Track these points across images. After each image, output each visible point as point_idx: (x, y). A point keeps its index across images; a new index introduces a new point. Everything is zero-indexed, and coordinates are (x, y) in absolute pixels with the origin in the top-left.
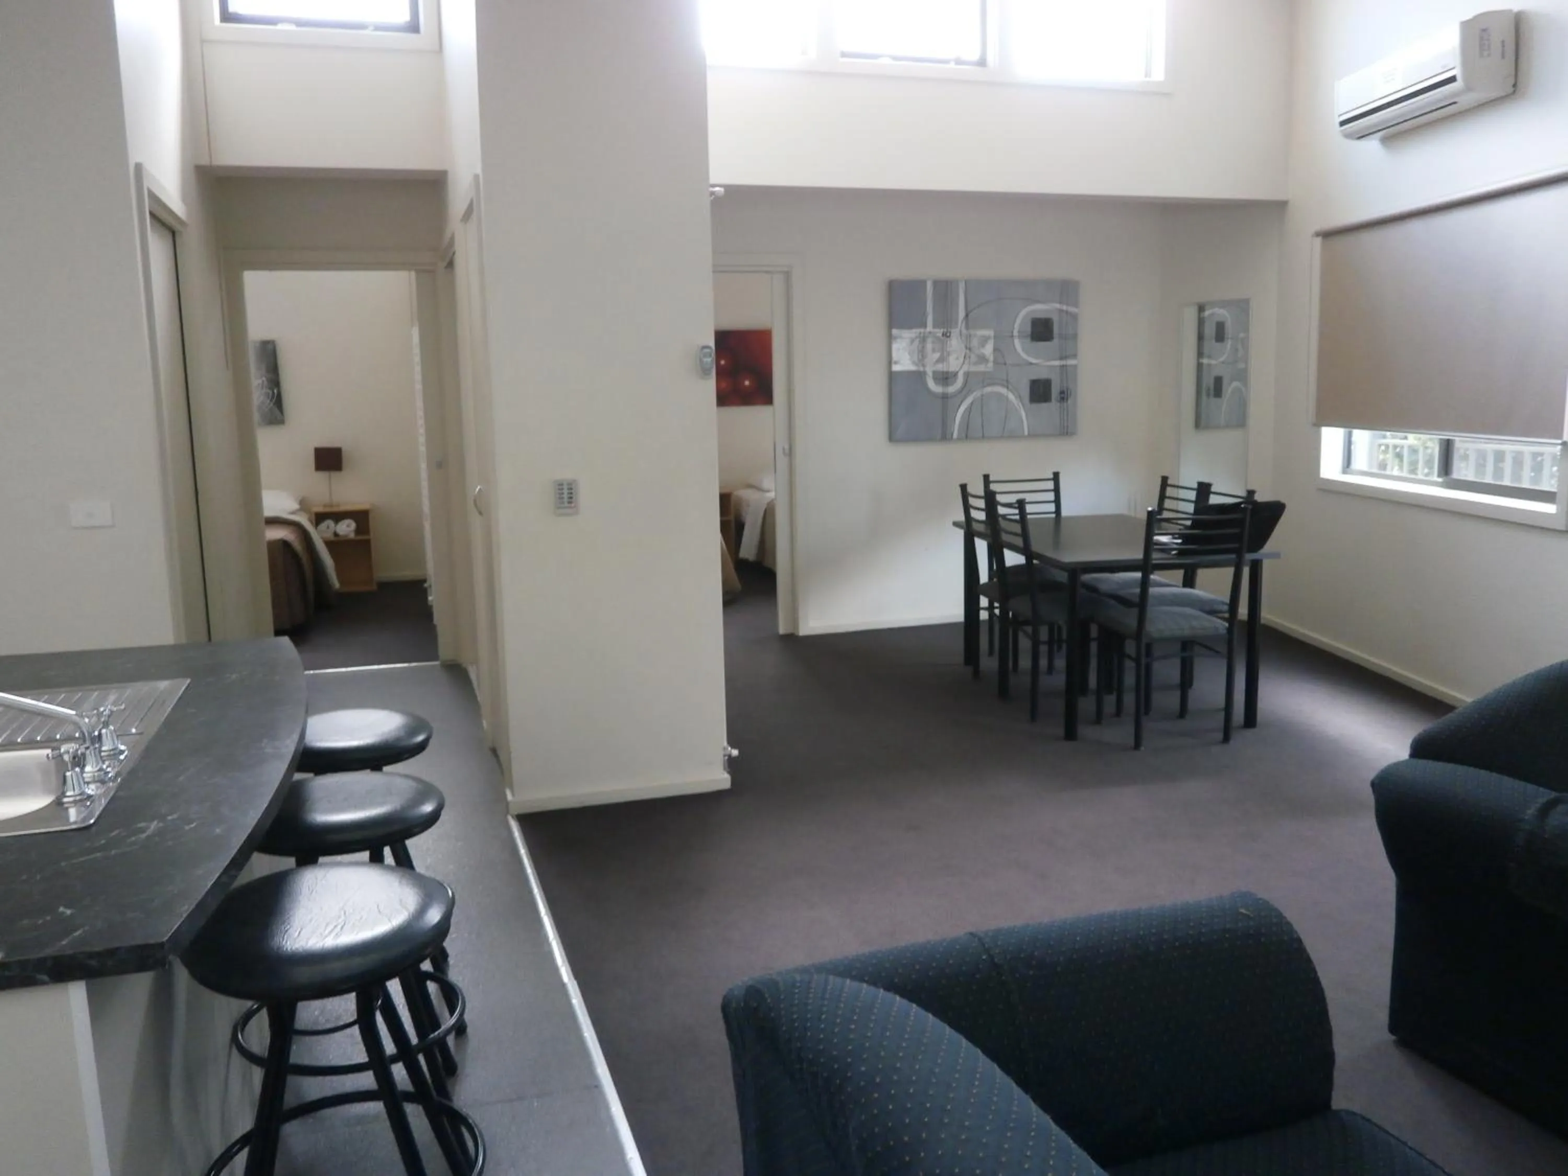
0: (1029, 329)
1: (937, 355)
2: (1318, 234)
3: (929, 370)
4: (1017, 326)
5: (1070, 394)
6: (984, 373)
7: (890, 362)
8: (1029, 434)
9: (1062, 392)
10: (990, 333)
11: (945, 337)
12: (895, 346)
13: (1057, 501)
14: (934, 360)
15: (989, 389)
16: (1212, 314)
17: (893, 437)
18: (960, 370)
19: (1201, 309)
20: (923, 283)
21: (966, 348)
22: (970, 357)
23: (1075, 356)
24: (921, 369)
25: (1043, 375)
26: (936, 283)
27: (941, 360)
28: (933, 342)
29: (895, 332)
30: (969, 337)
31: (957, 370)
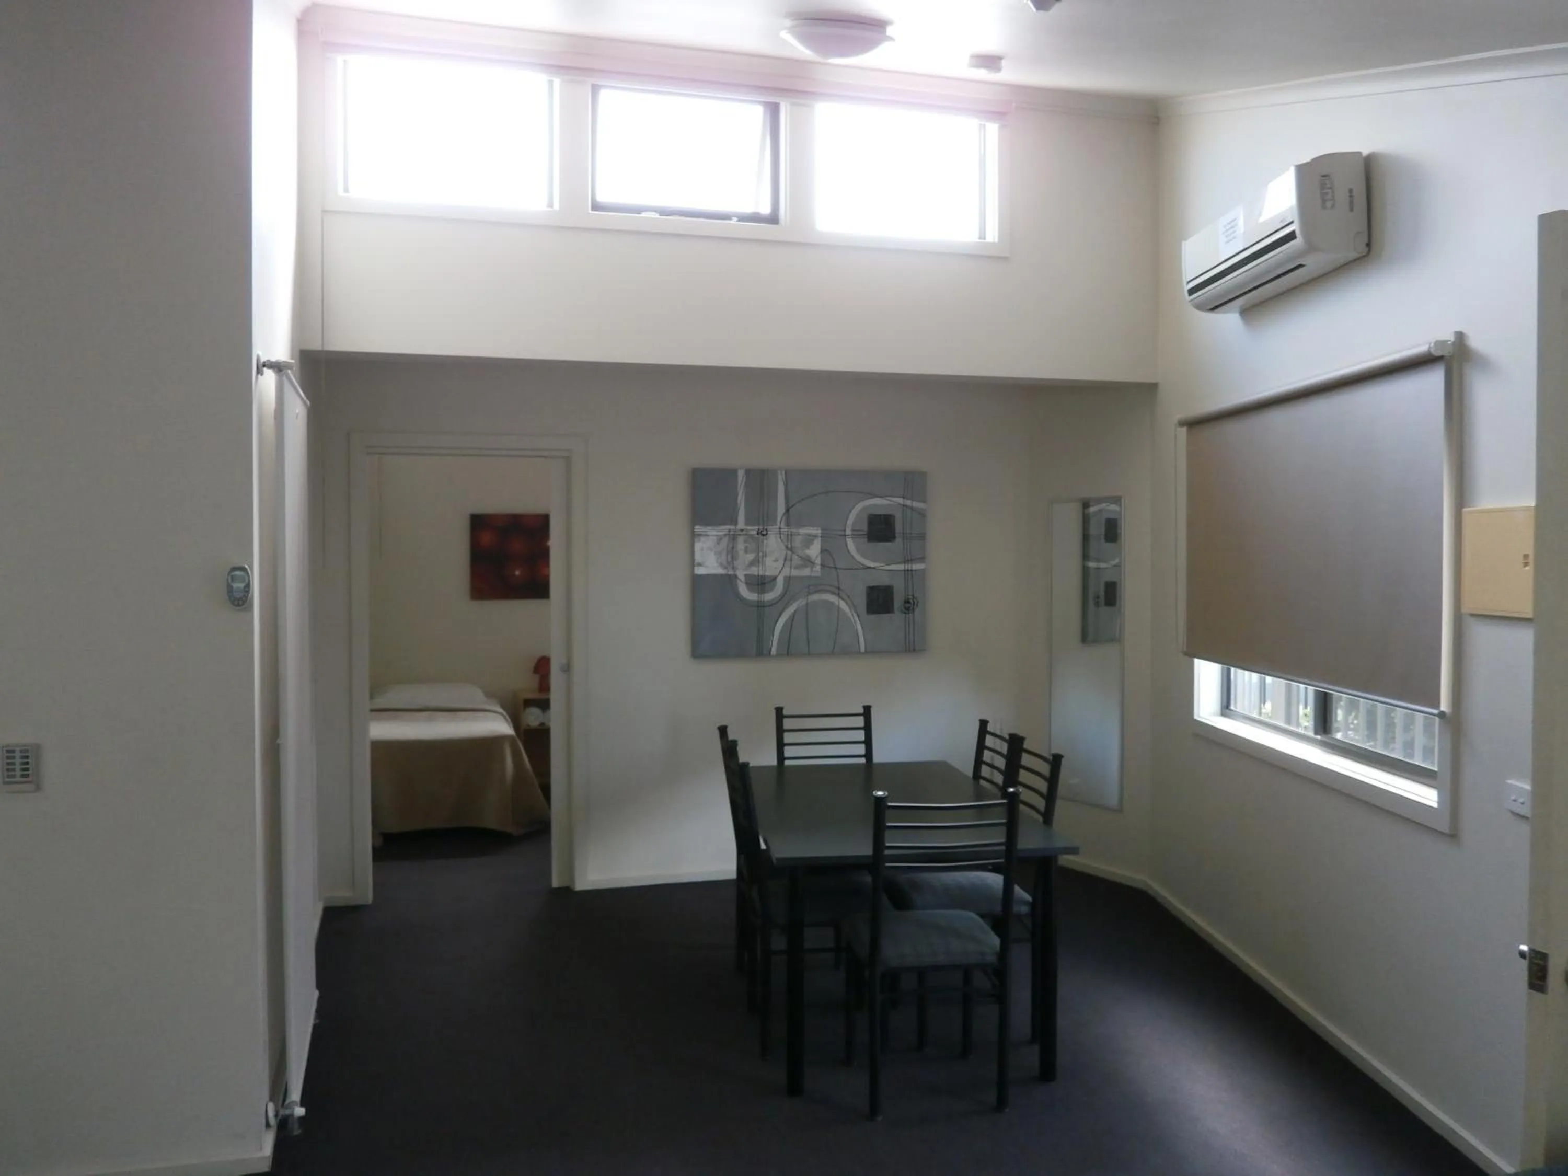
0: (865, 527)
1: (751, 557)
2: (1182, 424)
3: (741, 574)
4: (850, 522)
5: (917, 605)
6: (809, 577)
7: (693, 563)
8: (866, 652)
9: (907, 602)
10: (819, 532)
11: (760, 536)
12: (698, 546)
13: (868, 742)
14: (747, 563)
15: (815, 597)
16: (1100, 511)
17: (697, 653)
18: (779, 574)
19: (1086, 505)
20: (734, 472)
21: (787, 547)
22: (791, 560)
23: (922, 559)
24: (731, 572)
25: (882, 580)
26: (748, 472)
27: (756, 562)
28: (746, 541)
29: (698, 528)
30: (790, 537)
31: (776, 573)
